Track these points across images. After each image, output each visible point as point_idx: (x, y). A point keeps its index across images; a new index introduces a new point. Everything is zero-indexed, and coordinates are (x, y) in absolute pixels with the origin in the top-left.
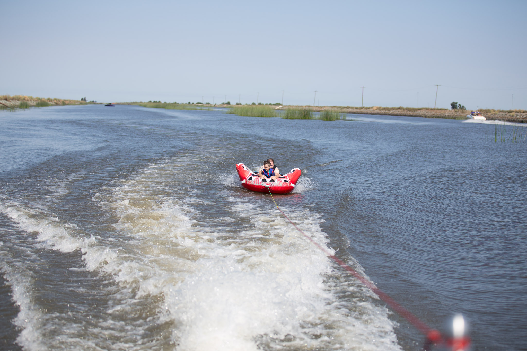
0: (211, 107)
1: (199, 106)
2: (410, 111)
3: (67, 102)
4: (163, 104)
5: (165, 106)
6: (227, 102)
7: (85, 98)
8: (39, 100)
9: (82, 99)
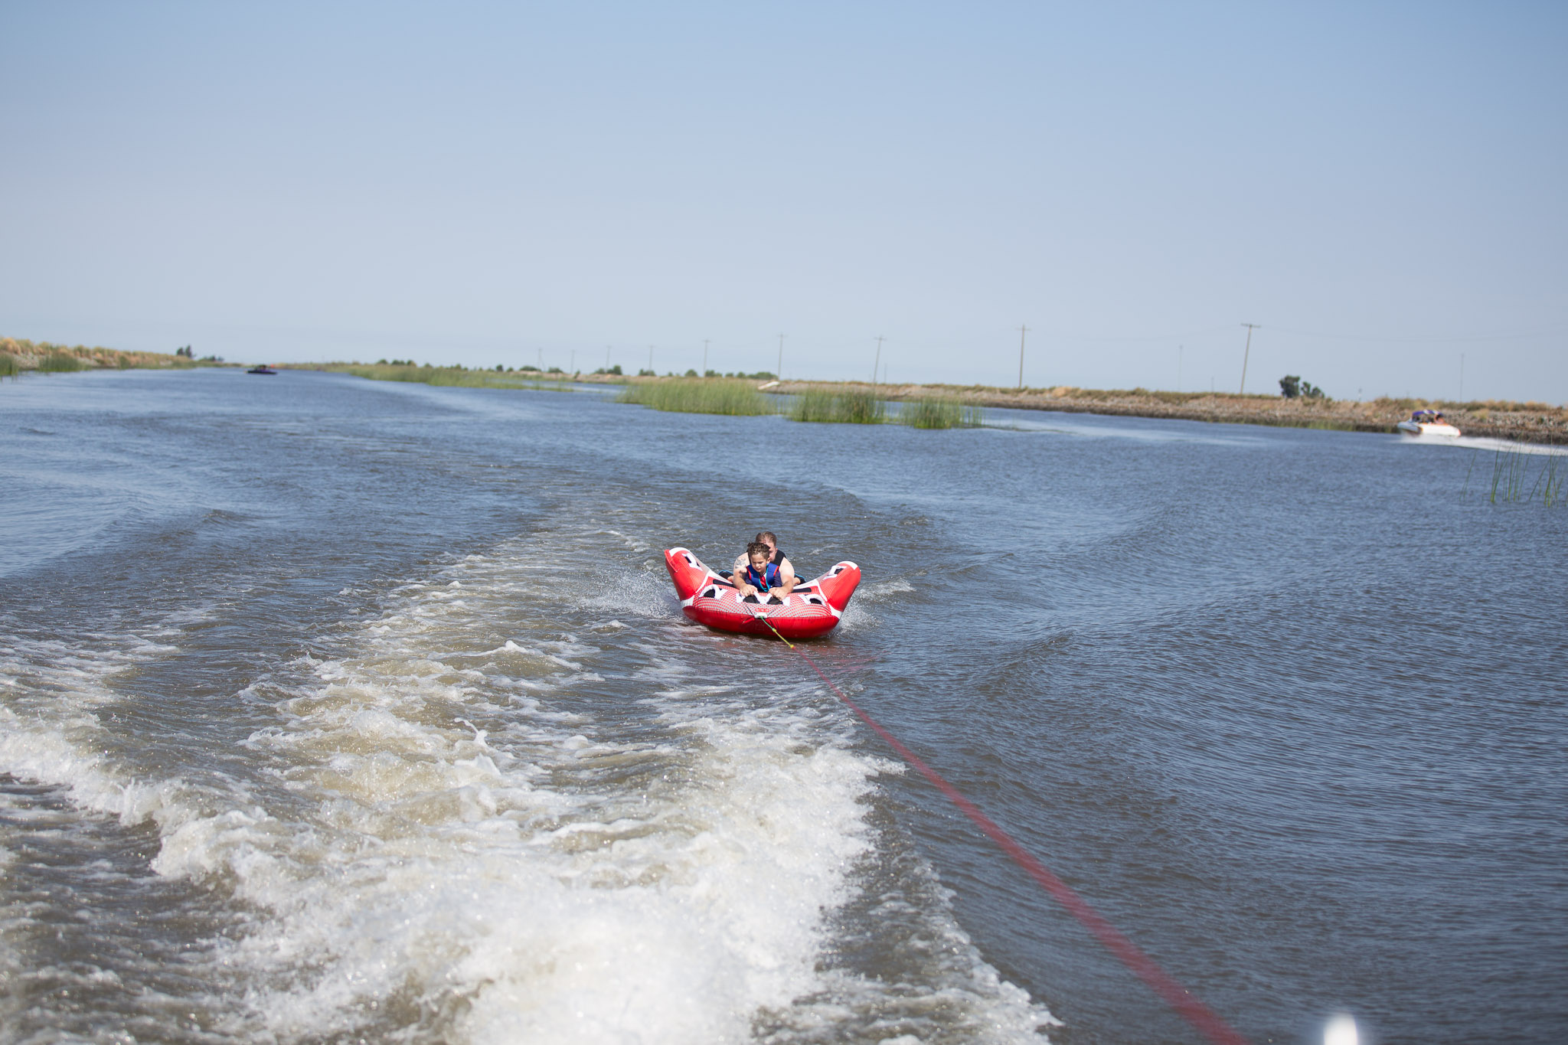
0: (564, 380)
1: (530, 379)
2: (1165, 402)
3: (133, 360)
4: (421, 370)
5: (428, 376)
6: (611, 367)
7: (189, 349)
8: (51, 352)
9: (180, 352)
